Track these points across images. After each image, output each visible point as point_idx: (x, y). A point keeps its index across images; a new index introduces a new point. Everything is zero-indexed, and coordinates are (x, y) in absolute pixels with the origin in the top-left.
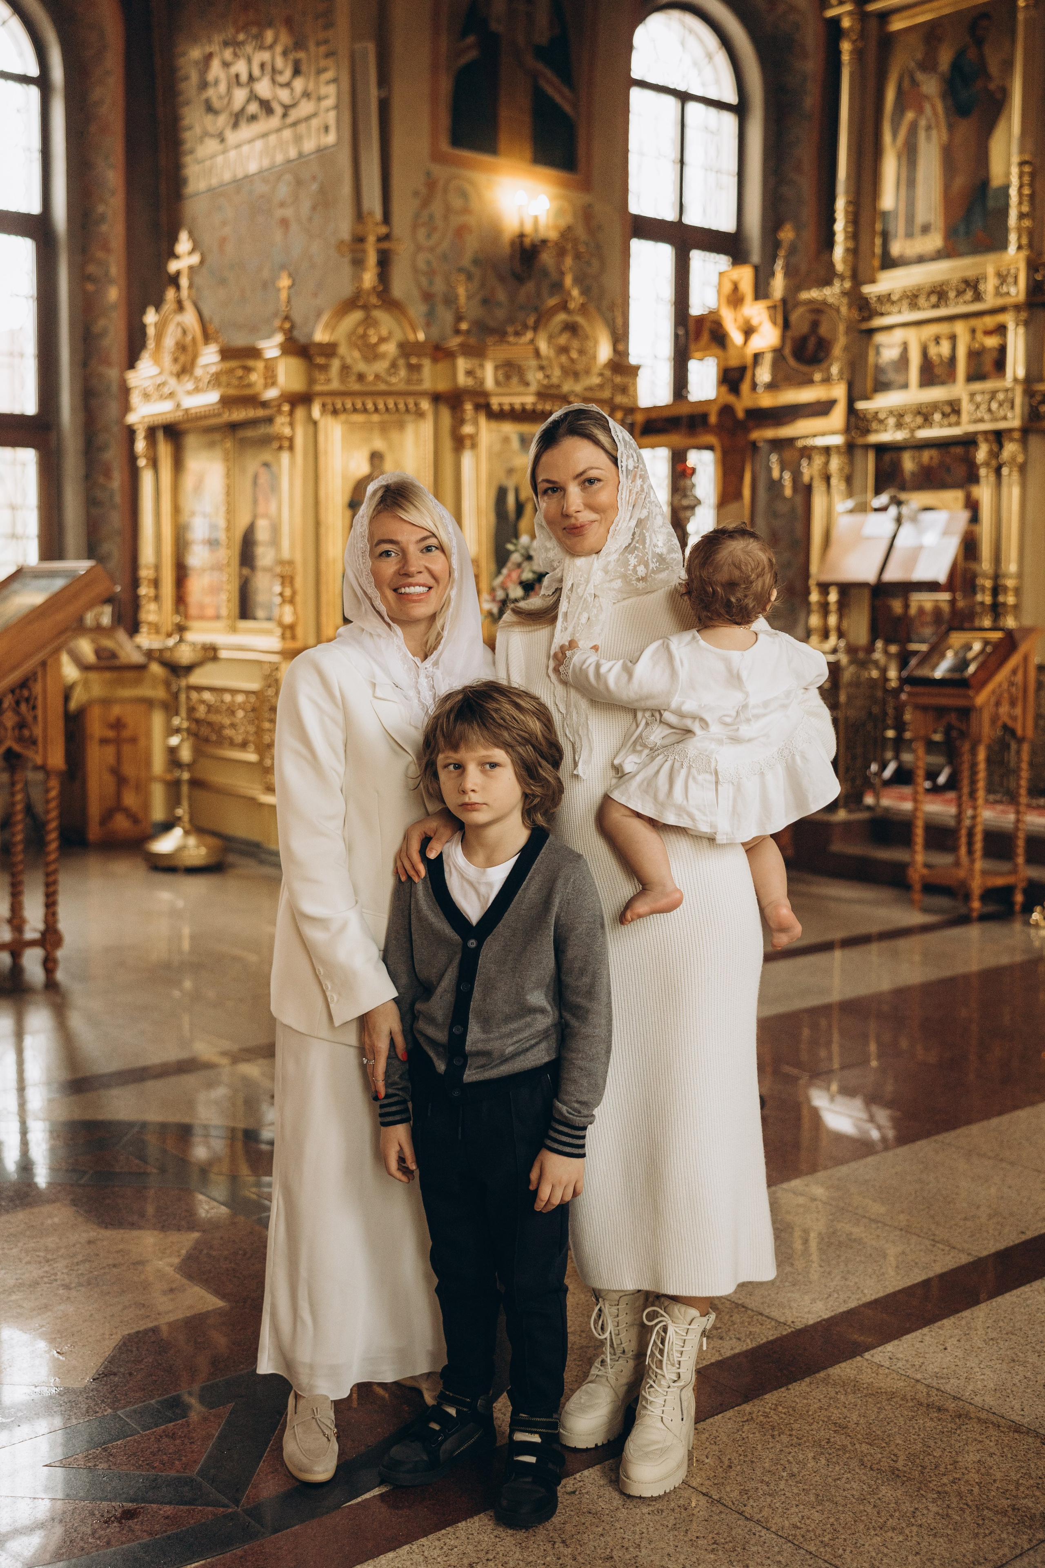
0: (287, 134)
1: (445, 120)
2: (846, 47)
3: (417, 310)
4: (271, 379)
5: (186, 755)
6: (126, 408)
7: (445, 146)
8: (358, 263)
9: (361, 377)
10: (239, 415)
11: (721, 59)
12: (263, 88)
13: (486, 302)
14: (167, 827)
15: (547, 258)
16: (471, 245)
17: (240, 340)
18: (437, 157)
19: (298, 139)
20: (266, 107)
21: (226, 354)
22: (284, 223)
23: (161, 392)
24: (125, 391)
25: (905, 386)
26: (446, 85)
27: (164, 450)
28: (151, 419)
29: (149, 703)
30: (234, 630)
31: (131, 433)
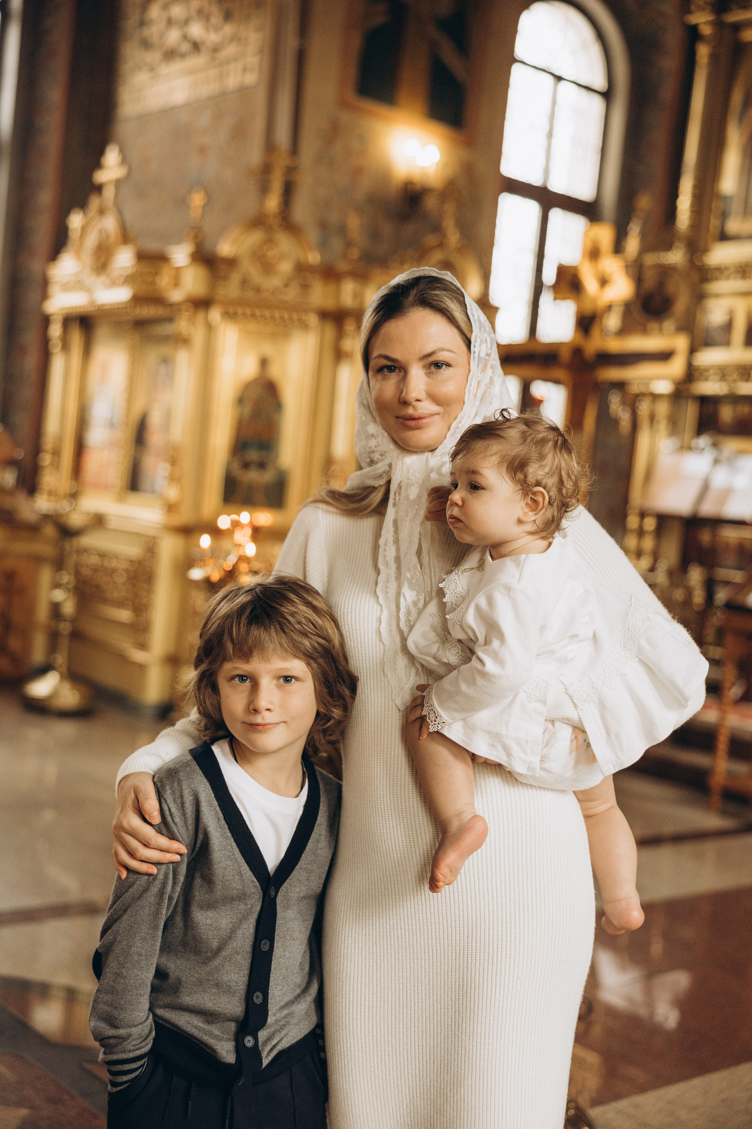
0: (213, 72)
1: (352, 72)
2: (703, 52)
3: (312, 235)
4: (176, 283)
5: (69, 608)
6: (44, 296)
7: (350, 95)
8: (264, 189)
9: (258, 290)
10: (147, 312)
11: (595, 51)
12: (196, 30)
13: (375, 235)
14: (43, 671)
15: (430, 203)
16: (365, 185)
17: (152, 246)
18: (343, 104)
19: (221, 77)
20: (196, 46)
21: (142, 257)
22: (202, 150)
23: (77, 285)
24: (45, 283)
25: (727, 343)
26: (356, 42)
27: (76, 338)
28: (70, 311)
29: (38, 560)
30: (121, 499)
31: (46, 320)
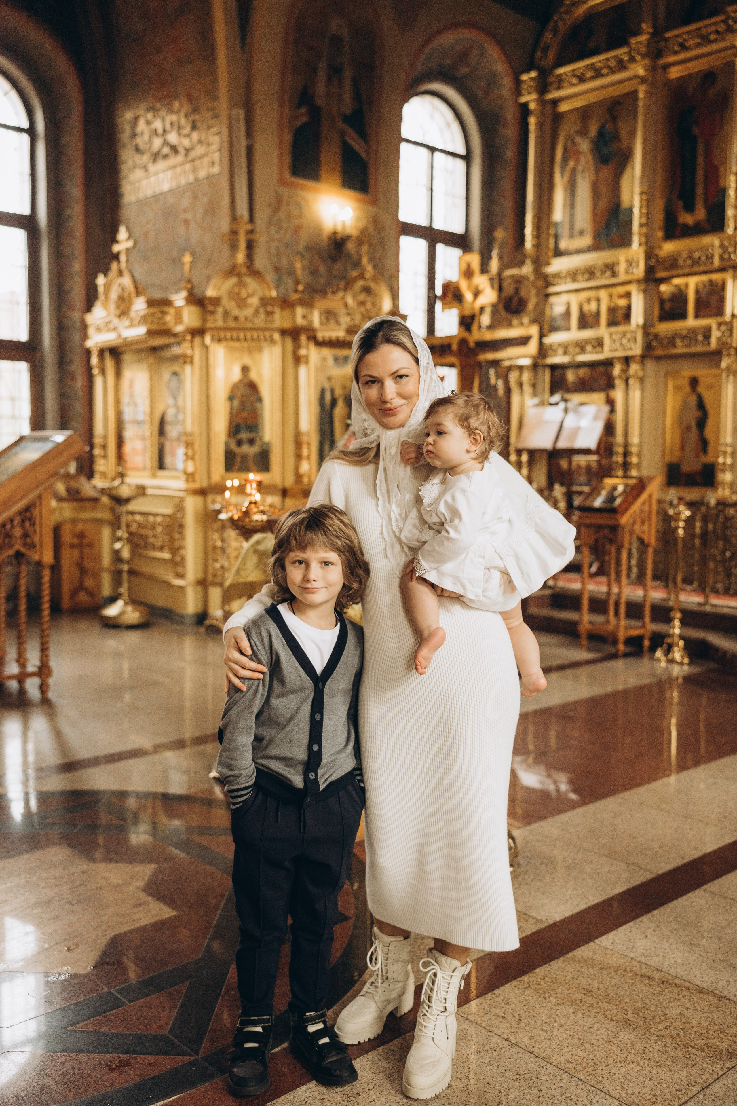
0: (188, 167)
1: (287, 160)
2: (532, 121)
3: (270, 277)
4: (179, 319)
5: (126, 554)
6: (85, 336)
7: (288, 176)
8: (234, 247)
9: (236, 319)
10: (158, 341)
11: (456, 127)
12: (173, 138)
13: (314, 273)
14: (112, 600)
15: (351, 246)
16: (304, 238)
17: (158, 295)
18: (283, 182)
19: (195, 170)
20: (174, 149)
21: (151, 303)
22: (186, 222)
23: (108, 327)
24: (84, 326)
25: (568, 329)
26: (288, 137)
27: (109, 364)
28: (102, 344)
29: (99, 522)
30: (154, 476)
31: (88, 353)
